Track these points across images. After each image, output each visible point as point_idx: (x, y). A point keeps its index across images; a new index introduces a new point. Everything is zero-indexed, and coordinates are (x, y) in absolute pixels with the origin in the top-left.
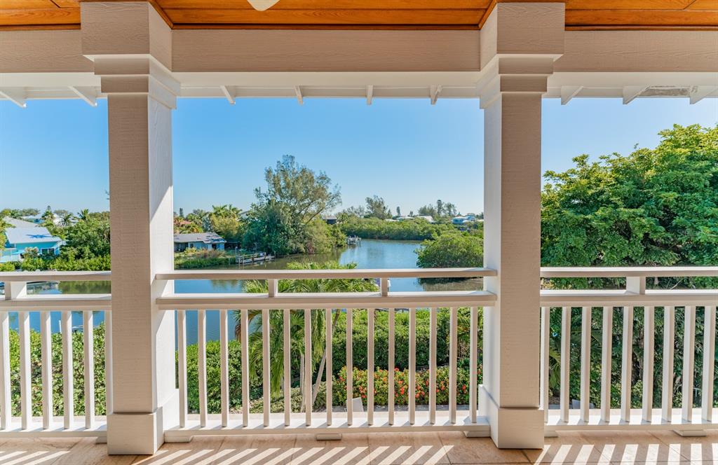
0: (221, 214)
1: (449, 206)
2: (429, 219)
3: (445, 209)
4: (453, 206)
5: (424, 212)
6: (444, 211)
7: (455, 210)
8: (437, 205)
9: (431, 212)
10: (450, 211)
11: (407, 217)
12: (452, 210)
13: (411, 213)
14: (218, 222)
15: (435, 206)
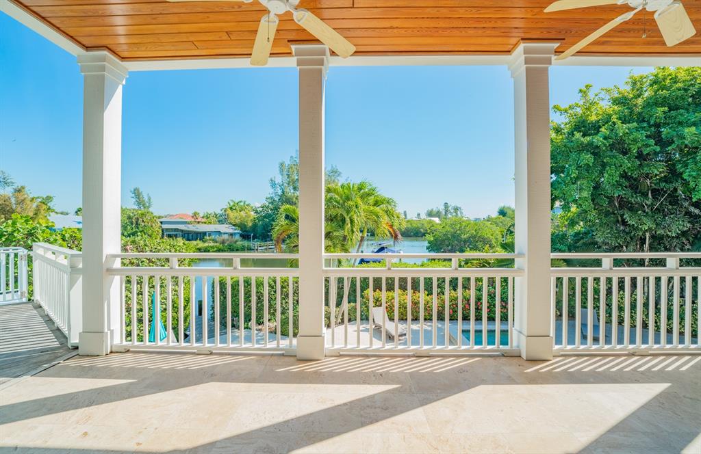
0: (235, 209)
1: (456, 209)
2: (437, 220)
3: (452, 211)
4: (460, 208)
5: (430, 214)
6: (451, 213)
7: (461, 213)
8: (443, 208)
9: (438, 214)
10: (457, 214)
11: (414, 219)
12: (459, 212)
13: (419, 215)
14: (232, 215)
15: (442, 208)
